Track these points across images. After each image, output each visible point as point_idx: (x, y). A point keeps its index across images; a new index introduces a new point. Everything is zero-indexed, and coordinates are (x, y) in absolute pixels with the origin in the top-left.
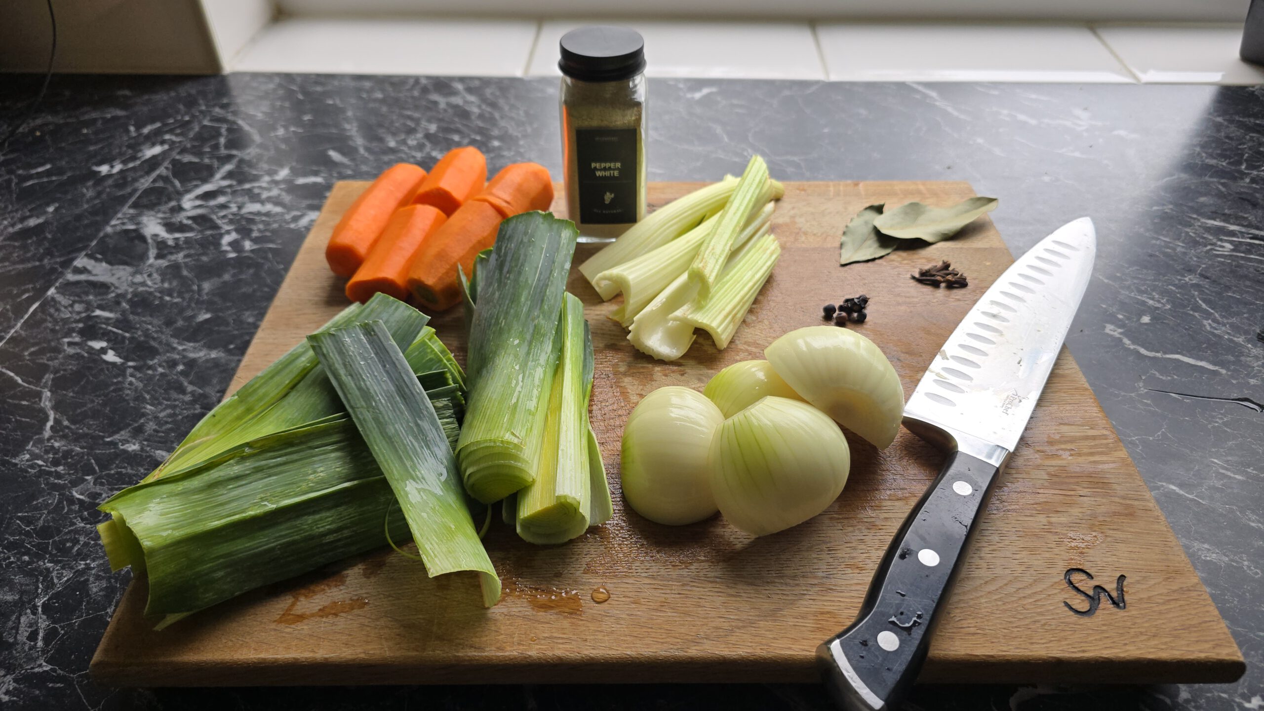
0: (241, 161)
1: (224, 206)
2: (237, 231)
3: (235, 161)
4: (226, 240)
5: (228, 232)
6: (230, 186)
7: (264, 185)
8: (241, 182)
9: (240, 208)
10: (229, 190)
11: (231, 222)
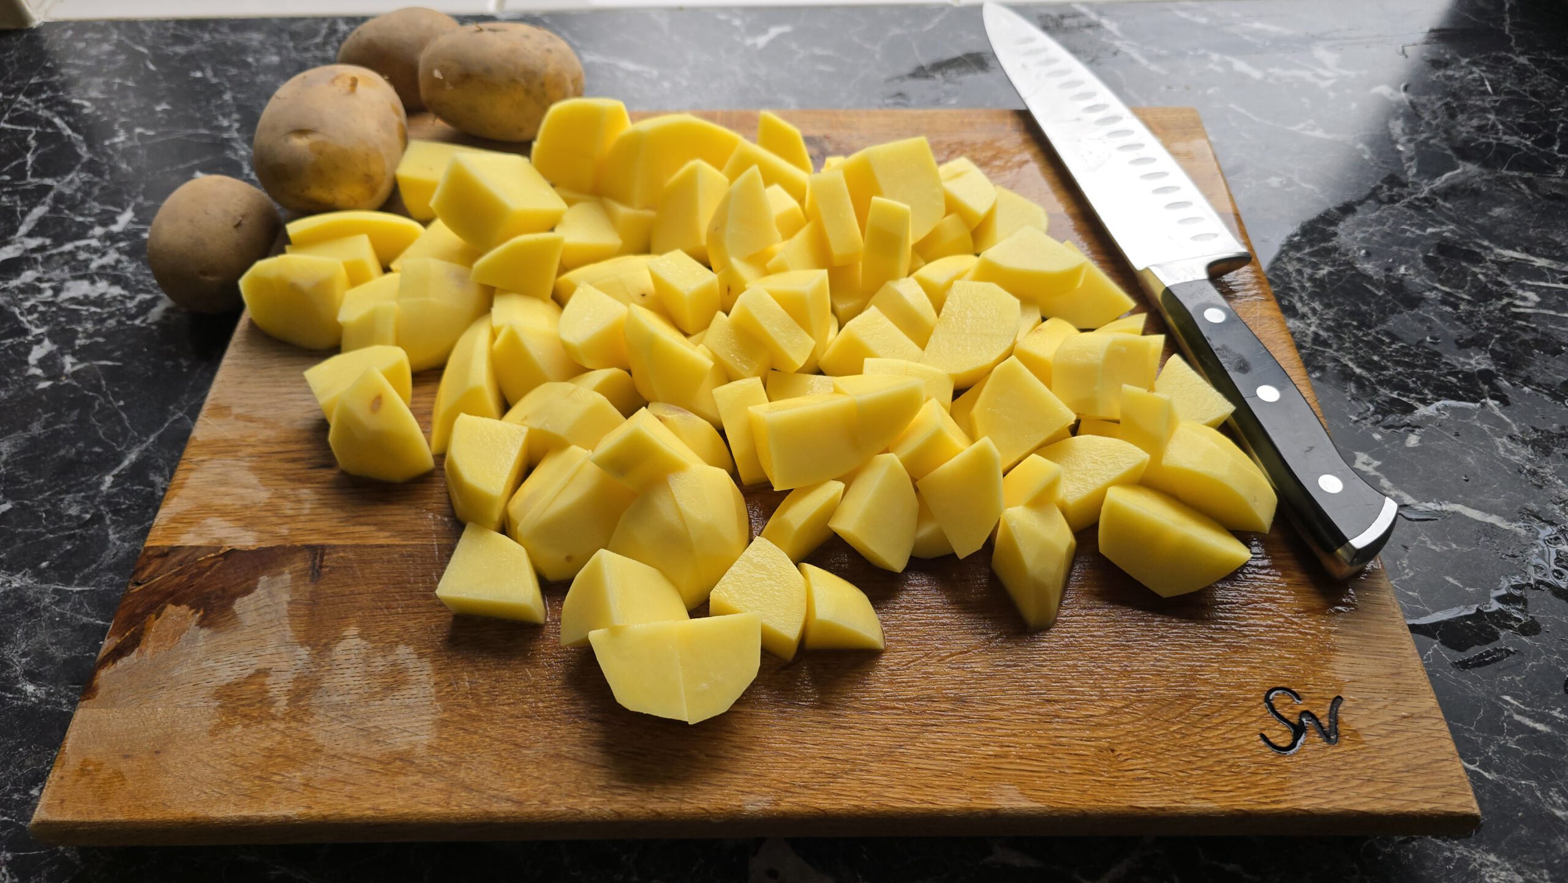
0: (60, 198)
1: (32, 289)
2: (51, 336)
3: (49, 199)
4: (37, 353)
5: (38, 341)
6: (41, 249)
7: (94, 243)
8: (58, 241)
9: (57, 291)
10: (39, 256)
11: (43, 320)
